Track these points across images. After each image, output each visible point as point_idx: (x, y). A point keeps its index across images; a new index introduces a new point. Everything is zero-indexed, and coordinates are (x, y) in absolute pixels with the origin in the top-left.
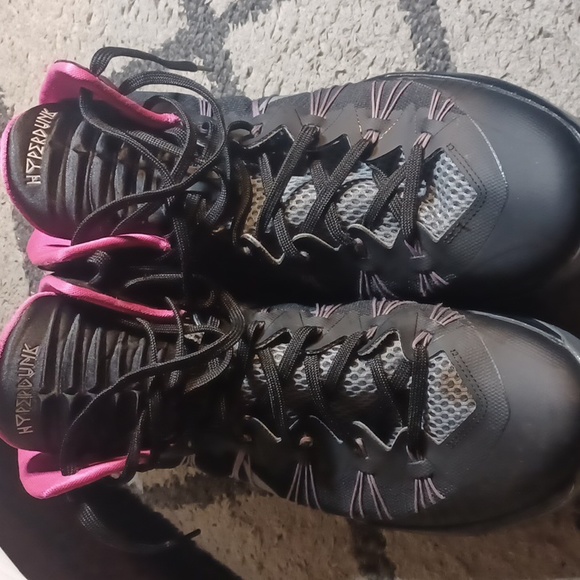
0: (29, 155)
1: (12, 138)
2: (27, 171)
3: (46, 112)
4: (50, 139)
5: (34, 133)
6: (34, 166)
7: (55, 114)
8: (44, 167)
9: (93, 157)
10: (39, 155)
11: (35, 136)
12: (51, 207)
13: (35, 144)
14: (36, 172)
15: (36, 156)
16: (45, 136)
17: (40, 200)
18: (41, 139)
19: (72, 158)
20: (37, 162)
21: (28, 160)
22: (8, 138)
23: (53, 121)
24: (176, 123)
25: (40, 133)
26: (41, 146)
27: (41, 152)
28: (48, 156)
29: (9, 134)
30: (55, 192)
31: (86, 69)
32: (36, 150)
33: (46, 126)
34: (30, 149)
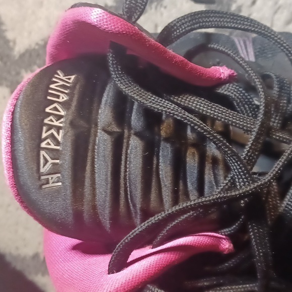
0: (43, 145)
1: (17, 121)
2: (42, 170)
3: (62, 76)
4: (70, 117)
5: (48, 110)
6: (51, 161)
7: (73, 77)
8: (66, 161)
9: (129, 137)
10: (57, 143)
11: (49, 114)
12: (78, 215)
13: (50, 127)
14: (55, 170)
15: (53, 146)
16: (62, 113)
17: (62, 207)
18: (59, 117)
19: (102, 143)
20: (55, 154)
21: (43, 153)
22: (13, 120)
23: (72, 88)
24: (231, 79)
25: (55, 109)
26: (58, 129)
27: (60, 138)
28: (69, 144)
29: (13, 113)
30: (82, 195)
31: (120, 16)
32: (52, 136)
33: (63, 98)
34: (44, 135)
